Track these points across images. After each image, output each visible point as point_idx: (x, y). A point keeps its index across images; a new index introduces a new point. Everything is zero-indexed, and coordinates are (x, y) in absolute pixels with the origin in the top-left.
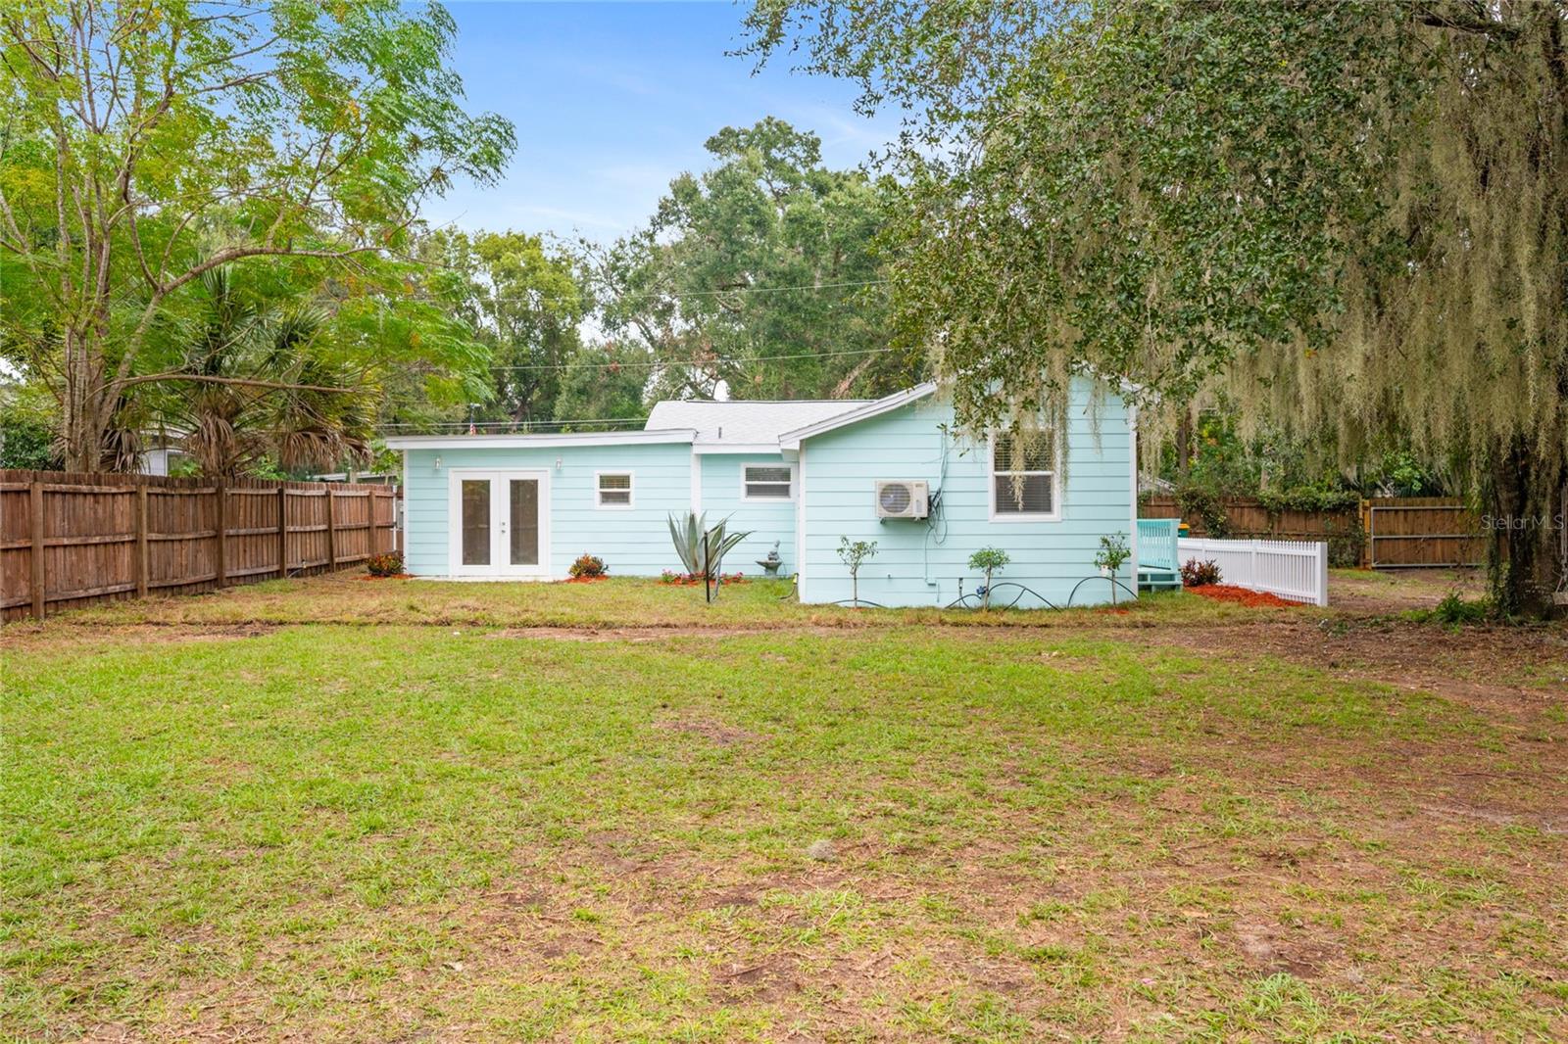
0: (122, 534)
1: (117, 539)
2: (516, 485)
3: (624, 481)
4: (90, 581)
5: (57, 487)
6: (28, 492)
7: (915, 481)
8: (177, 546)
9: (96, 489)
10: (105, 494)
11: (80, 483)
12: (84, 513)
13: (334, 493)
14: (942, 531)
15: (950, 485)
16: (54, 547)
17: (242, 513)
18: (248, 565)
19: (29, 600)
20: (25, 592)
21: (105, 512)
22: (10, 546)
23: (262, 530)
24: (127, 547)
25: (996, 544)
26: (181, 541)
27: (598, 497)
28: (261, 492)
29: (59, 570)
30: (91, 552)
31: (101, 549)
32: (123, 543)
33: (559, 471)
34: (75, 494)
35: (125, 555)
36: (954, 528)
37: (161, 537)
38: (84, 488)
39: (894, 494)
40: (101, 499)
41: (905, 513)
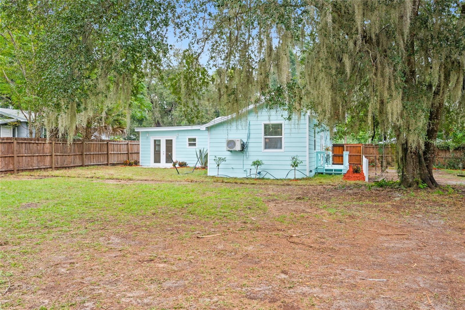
0: (46, 153)
1: (45, 154)
2: (167, 141)
3: (194, 140)
4: (34, 165)
5: (23, 142)
6: (13, 143)
7: (237, 139)
8: (67, 157)
9: (37, 142)
10: (40, 143)
11: (32, 140)
12: (33, 148)
13: (130, 143)
14: (248, 154)
15: (251, 140)
16: (22, 156)
17: (92, 148)
18: (95, 162)
19: (12, 169)
20: (12, 167)
21: (40, 148)
22: (6, 156)
23: (100, 153)
24: (49, 157)
25: (260, 159)
26: (69, 155)
27: (188, 144)
28: (99, 143)
29: (24, 162)
30: (35, 158)
31: (39, 157)
32: (47, 156)
33: (178, 137)
34: (30, 143)
35: (48, 159)
36: (251, 154)
37: (61, 154)
38: (33, 142)
39: (231, 143)
40: (39, 145)
41: (234, 149)
